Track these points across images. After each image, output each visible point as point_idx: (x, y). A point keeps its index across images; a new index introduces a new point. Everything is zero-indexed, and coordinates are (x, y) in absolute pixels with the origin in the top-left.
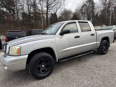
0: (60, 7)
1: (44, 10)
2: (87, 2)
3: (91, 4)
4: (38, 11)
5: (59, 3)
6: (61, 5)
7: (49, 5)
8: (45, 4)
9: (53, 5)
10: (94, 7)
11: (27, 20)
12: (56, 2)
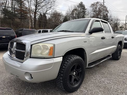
0: (51, 7)
1: (31, 8)
2: (78, 6)
3: (82, 9)
4: (24, 9)
5: (50, 4)
6: (52, 5)
7: (38, 4)
8: (33, 2)
9: (43, 4)
10: (85, 12)
11: (9, 18)
12: (46, 2)
